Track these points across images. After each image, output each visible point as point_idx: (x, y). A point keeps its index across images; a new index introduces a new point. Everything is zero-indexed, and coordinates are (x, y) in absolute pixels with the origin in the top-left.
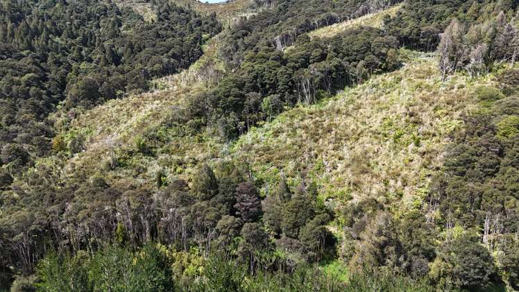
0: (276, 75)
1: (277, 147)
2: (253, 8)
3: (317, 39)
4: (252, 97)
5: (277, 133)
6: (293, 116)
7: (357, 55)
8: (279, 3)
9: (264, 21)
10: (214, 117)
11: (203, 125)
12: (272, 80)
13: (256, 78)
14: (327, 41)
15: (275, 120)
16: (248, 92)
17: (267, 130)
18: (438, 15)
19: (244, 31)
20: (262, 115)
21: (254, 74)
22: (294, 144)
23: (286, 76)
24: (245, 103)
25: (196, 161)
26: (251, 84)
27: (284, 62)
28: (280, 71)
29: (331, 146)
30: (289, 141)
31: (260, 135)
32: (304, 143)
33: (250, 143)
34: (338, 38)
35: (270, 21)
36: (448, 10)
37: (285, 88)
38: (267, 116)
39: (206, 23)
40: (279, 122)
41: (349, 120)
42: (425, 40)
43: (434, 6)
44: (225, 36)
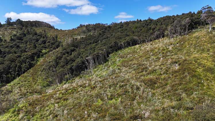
2: (85, 33)
8: (100, 30)
9: (88, 41)
19: (73, 48)
35: (92, 41)
39: (49, 42)
44: (58, 52)
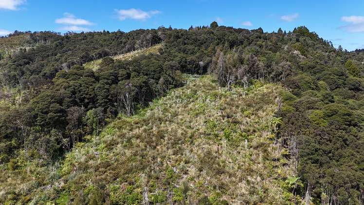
0: (94, 90)
1: (117, 160)
2: (30, 43)
3: (119, 61)
4: (75, 112)
5: (110, 146)
6: (121, 127)
7: (154, 74)
8: (55, 41)
9: (43, 53)
10: (31, 137)
11: (15, 148)
12: (90, 95)
13: (74, 93)
14: (129, 63)
15: (103, 133)
16: (68, 107)
17: (97, 144)
18: (191, 51)
19: (25, 60)
20: (88, 129)
21: (71, 89)
22: (135, 155)
23: (105, 90)
24: (68, 118)
25: (18, 196)
26: (71, 99)
27: (97, 79)
28: (97, 86)
29: (170, 151)
30: (128, 153)
31: (92, 150)
32: (145, 152)
33: (82, 160)
34: (136, 61)
35: (50, 53)
36: (196, 48)
37: (105, 102)
38: (93, 129)
40: (108, 135)
41: (174, 126)
42: (191, 66)
43: (186, 46)
44: (7, 64)
